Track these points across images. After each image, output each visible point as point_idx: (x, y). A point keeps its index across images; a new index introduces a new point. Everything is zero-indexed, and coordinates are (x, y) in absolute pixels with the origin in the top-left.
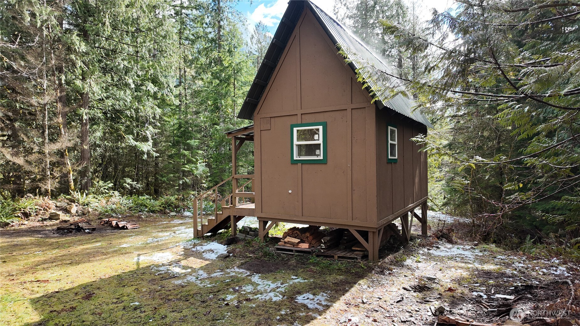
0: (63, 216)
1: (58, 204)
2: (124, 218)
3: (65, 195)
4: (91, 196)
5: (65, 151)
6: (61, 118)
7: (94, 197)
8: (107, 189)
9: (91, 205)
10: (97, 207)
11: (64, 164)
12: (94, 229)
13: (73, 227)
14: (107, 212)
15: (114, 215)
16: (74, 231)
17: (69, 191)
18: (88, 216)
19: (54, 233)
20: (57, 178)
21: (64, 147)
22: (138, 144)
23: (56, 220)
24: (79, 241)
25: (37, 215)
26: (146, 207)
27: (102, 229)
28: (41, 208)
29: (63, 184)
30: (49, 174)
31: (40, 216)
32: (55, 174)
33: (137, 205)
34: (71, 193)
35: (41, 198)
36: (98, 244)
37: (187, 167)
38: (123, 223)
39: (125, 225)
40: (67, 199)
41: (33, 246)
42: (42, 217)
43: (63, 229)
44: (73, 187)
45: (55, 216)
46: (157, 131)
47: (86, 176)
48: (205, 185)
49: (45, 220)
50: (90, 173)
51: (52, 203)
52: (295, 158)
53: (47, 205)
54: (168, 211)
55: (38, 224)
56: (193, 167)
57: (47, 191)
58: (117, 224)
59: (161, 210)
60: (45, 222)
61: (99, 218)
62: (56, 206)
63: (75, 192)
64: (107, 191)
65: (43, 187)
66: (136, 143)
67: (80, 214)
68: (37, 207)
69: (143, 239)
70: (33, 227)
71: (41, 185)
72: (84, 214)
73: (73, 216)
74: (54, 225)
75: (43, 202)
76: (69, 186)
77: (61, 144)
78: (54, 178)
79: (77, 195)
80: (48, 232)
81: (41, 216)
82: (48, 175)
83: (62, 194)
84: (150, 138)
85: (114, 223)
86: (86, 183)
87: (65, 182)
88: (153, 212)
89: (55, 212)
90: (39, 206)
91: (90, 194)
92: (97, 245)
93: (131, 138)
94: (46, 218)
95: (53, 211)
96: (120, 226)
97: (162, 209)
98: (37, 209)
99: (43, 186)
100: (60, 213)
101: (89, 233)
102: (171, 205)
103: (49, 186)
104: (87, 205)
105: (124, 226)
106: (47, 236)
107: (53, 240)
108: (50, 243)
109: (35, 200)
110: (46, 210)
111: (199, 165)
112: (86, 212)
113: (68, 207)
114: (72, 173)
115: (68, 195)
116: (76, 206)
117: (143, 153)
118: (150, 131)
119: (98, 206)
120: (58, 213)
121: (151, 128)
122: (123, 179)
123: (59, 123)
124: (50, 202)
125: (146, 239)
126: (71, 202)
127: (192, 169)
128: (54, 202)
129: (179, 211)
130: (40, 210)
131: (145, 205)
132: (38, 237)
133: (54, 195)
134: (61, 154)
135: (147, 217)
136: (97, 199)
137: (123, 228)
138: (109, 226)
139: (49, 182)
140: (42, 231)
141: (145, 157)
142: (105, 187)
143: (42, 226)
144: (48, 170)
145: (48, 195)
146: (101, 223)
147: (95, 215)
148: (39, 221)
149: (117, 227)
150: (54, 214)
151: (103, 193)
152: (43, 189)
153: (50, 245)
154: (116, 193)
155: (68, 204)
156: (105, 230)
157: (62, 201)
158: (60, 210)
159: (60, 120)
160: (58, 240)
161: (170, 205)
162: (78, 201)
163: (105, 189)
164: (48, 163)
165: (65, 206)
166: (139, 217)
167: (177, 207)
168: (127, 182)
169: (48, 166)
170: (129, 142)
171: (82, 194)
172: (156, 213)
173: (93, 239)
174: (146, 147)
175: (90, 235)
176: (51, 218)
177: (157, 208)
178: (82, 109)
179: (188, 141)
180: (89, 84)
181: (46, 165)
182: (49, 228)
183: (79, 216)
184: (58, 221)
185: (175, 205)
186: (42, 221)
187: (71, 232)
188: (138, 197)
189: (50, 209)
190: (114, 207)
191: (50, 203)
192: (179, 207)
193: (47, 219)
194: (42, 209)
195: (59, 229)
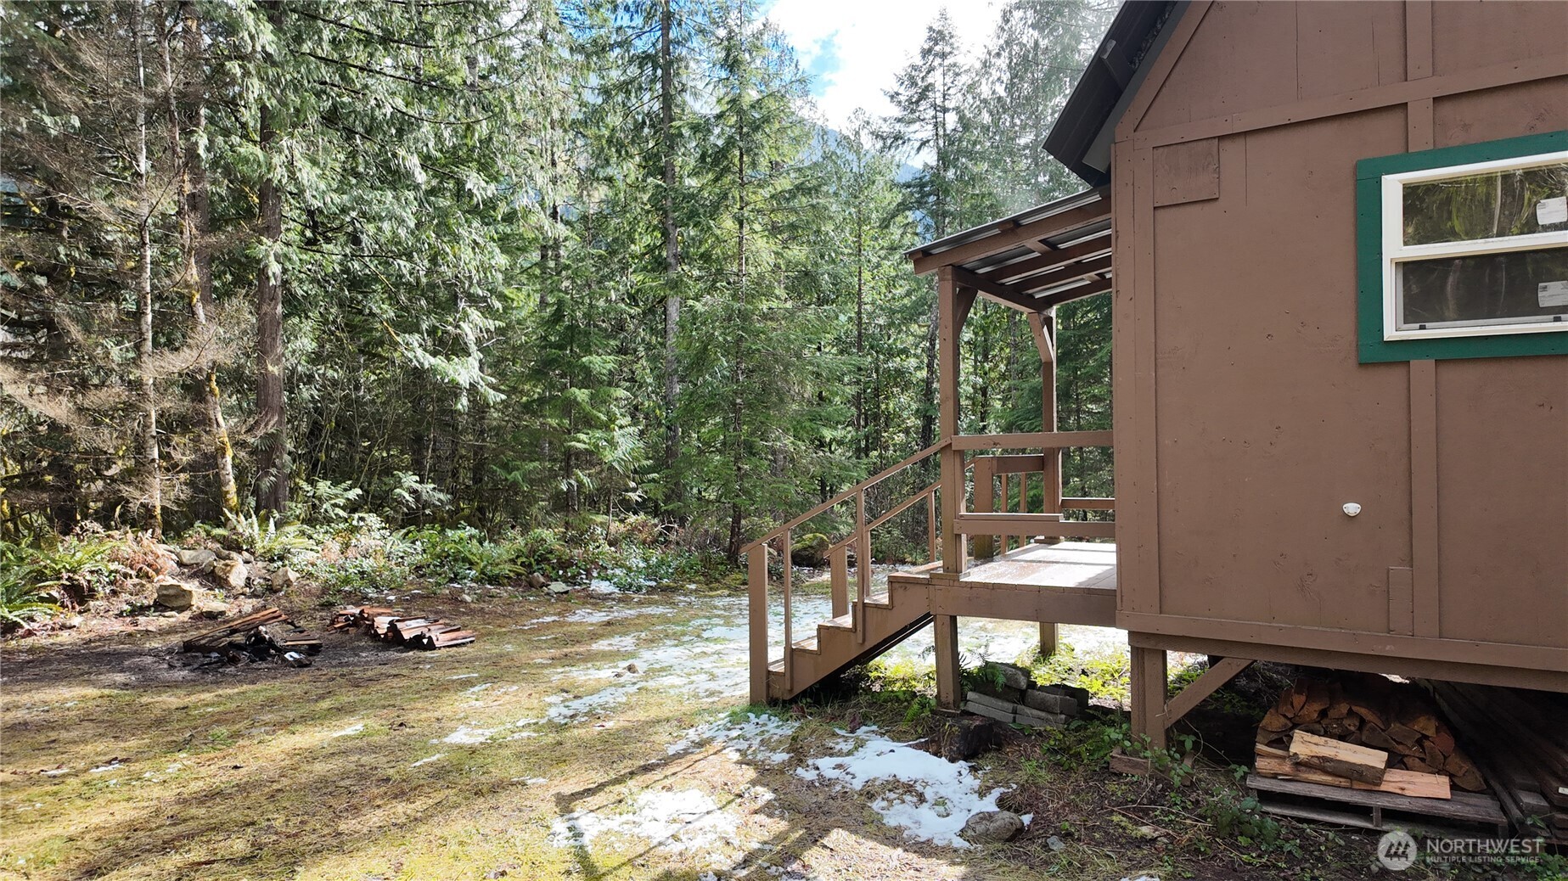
0: (203, 599)
1: (187, 556)
2: (410, 605)
3: (208, 527)
4: (291, 529)
5: (209, 379)
6: (194, 270)
7: (303, 533)
8: (344, 508)
9: (295, 560)
10: (313, 565)
11: (206, 422)
12: (313, 650)
13: (239, 638)
14: (347, 581)
15: (371, 593)
16: (244, 656)
17: (224, 514)
18: (287, 595)
19: (171, 667)
20: (183, 470)
21: (205, 363)
22: (439, 362)
23: (181, 609)
24: (270, 704)
25: (114, 593)
26: (472, 564)
27: (342, 645)
28: (129, 570)
29: (202, 491)
30: (156, 456)
31: (125, 596)
32: (177, 456)
33: (439, 556)
34: (228, 519)
35: (130, 536)
36: (352, 727)
37: (582, 441)
38: (413, 623)
39: (425, 630)
40: (215, 539)
41: (90, 730)
42: (133, 599)
43: (205, 650)
44: (233, 499)
45: (176, 596)
46: (491, 324)
47: (274, 465)
48: (634, 496)
49: (143, 610)
50: (287, 457)
51: (164, 553)
52: (1391, 332)
53: (150, 558)
54: (542, 579)
55: (117, 626)
56: (598, 438)
57: (148, 510)
58: (392, 626)
59: (518, 574)
60: (141, 619)
61: (322, 605)
62: (180, 564)
63: (242, 518)
64: (342, 513)
65: (137, 498)
66: (432, 360)
67: (259, 588)
68: (114, 566)
69: (526, 702)
70: (101, 638)
71: (127, 491)
72: (271, 589)
73: (236, 598)
74: (172, 631)
75: (136, 548)
76: (221, 496)
77: (195, 353)
78: (173, 468)
79: (247, 527)
80: (149, 659)
81: (128, 597)
82: (153, 460)
83: (198, 524)
84: (473, 348)
85: (382, 624)
86: (275, 488)
87: (208, 484)
88: (495, 580)
89: (175, 582)
90: (122, 562)
91: (288, 523)
92: (349, 731)
93: (416, 344)
94: (146, 602)
95: (170, 581)
96: (407, 635)
97: (521, 570)
98: (117, 571)
99: (137, 494)
100: (191, 586)
101: (300, 665)
102: (548, 560)
103: (157, 494)
104: (281, 558)
105: (422, 636)
106: (148, 682)
107: (171, 700)
108: (158, 712)
109: (109, 544)
110: (147, 576)
111: (617, 433)
112: (278, 582)
113: (220, 564)
114: (230, 453)
115: (218, 526)
116: (247, 562)
117: (454, 390)
118: (473, 324)
119: (318, 562)
120: (186, 586)
121: (474, 314)
122: (393, 475)
123: (188, 286)
124: (161, 549)
125: (535, 702)
126: (229, 548)
127: (597, 446)
128: (171, 548)
129: (574, 577)
130: (125, 576)
131: (465, 560)
132: (113, 685)
133: (173, 526)
134: (194, 387)
135: (480, 599)
136: (310, 537)
137: (417, 643)
138: (366, 634)
139: (157, 482)
140: (130, 655)
141: (463, 403)
142: (337, 501)
143: (130, 635)
144: (152, 442)
145: (151, 526)
146: (333, 622)
147: (309, 593)
148: (120, 615)
149: (394, 639)
150: (171, 592)
151: (329, 521)
152: (134, 507)
153: (159, 722)
154: (373, 520)
155: (219, 557)
156: (356, 651)
157: (200, 547)
158: (192, 576)
159: (193, 274)
160: (188, 700)
161: (542, 559)
162: (252, 542)
163: (335, 505)
164: (153, 420)
165: (210, 564)
166: (455, 599)
167: (565, 564)
168: (406, 485)
169: (153, 430)
170: (410, 355)
171: (263, 521)
172: (503, 585)
173: (322, 697)
174: (465, 371)
175: (305, 674)
176: (161, 606)
177: (506, 569)
178: (264, 240)
179: (584, 359)
180: (287, 152)
181: (146, 426)
182: (156, 644)
183: (254, 595)
184: (185, 616)
185: (559, 559)
186: (132, 613)
187: (234, 661)
188: (442, 531)
189: (158, 572)
190: (368, 564)
191: (160, 553)
192: (572, 565)
193: (149, 607)
194: (133, 573)
195: (188, 647)
